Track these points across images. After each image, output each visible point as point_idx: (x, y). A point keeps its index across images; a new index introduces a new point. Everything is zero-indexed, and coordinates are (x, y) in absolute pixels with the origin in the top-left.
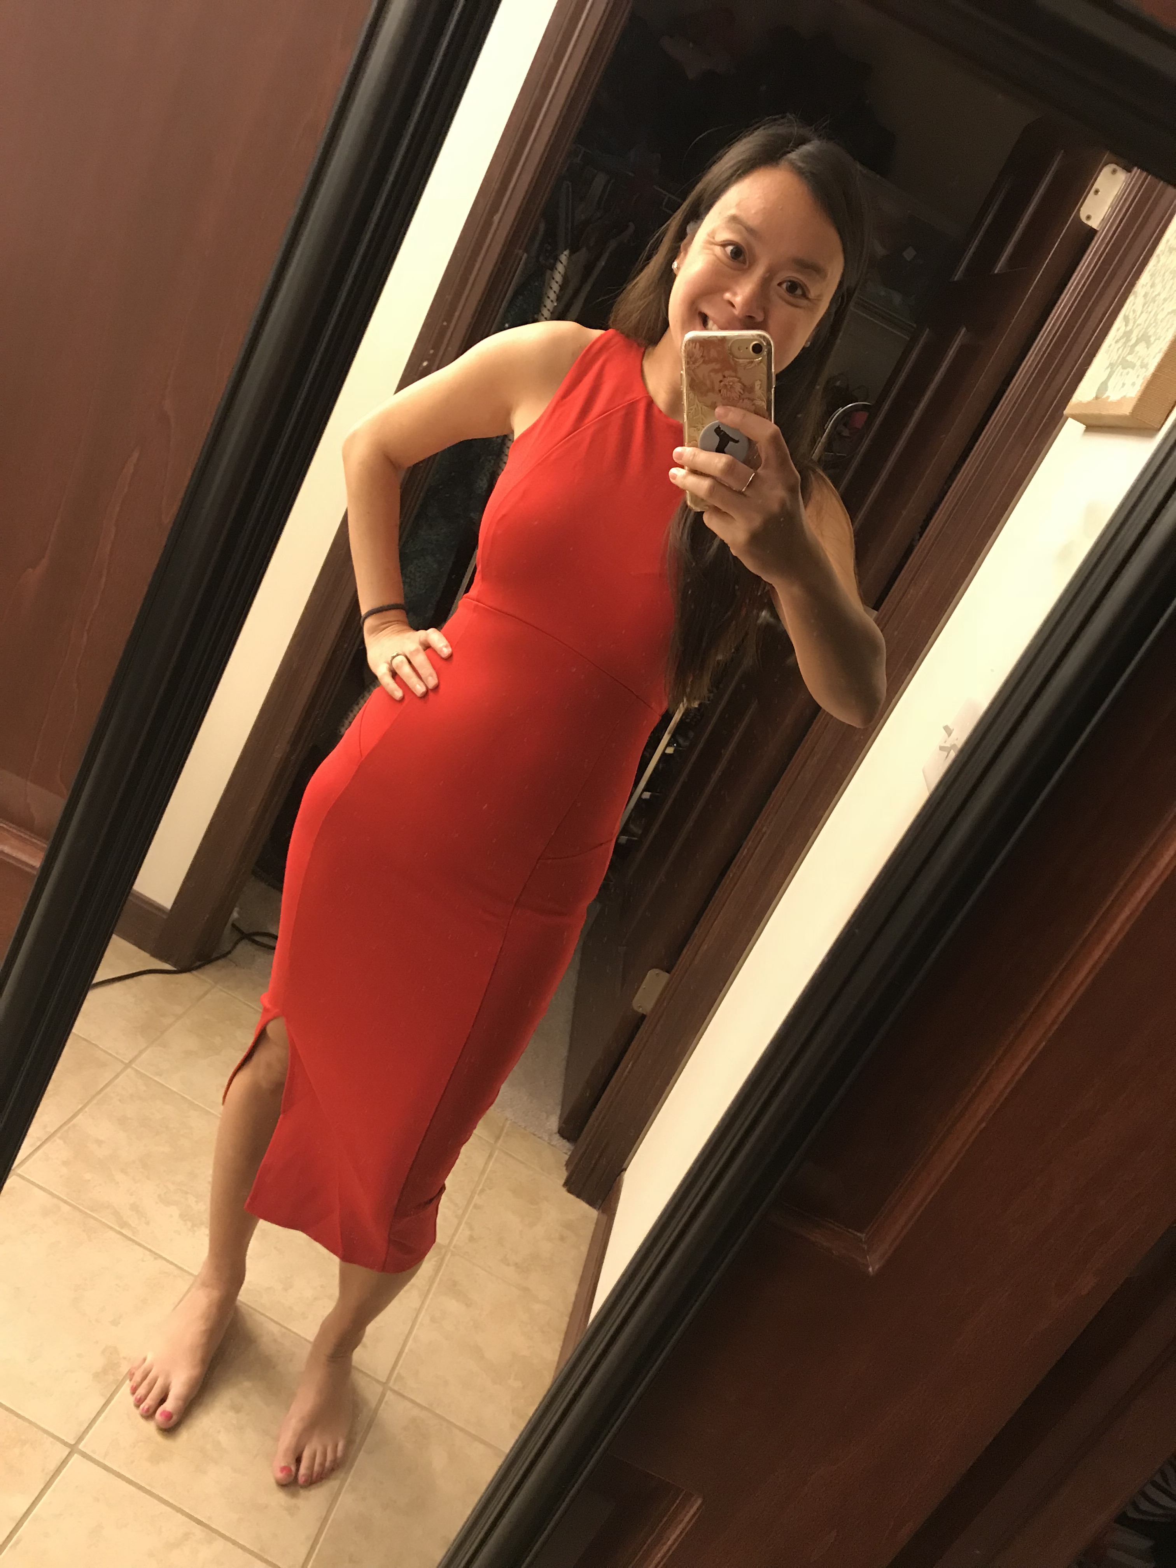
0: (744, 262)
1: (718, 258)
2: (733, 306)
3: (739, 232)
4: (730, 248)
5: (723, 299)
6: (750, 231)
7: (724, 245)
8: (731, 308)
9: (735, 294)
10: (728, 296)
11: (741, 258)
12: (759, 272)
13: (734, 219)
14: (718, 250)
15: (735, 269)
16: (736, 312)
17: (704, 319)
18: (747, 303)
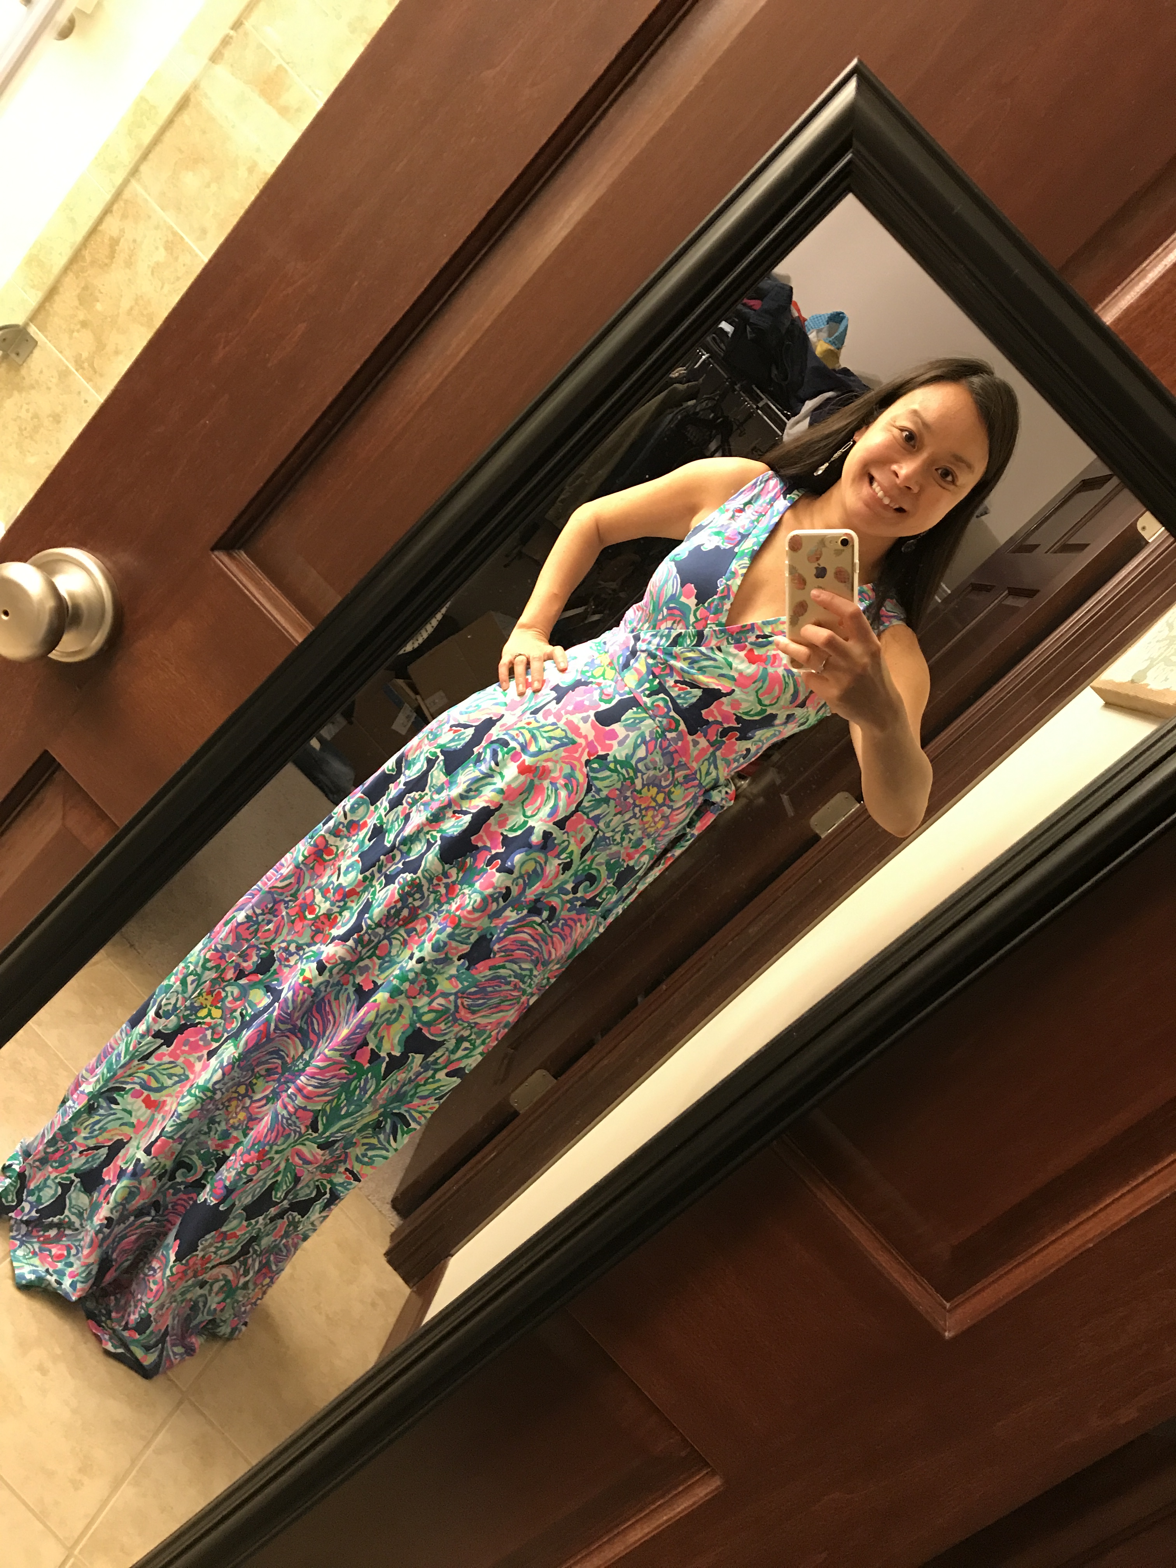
0: (914, 447)
1: (894, 437)
2: (897, 475)
3: (915, 423)
4: (905, 433)
5: (890, 469)
6: (925, 425)
7: (902, 430)
8: (894, 477)
9: (901, 468)
10: (895, 467)
11: (912, 443)
12: (924, 455)
13: (915, 413)
14: (896, 432)
15: (904, 449)
16: (898, 481)
17: (871, 479)
18: (908, 478)
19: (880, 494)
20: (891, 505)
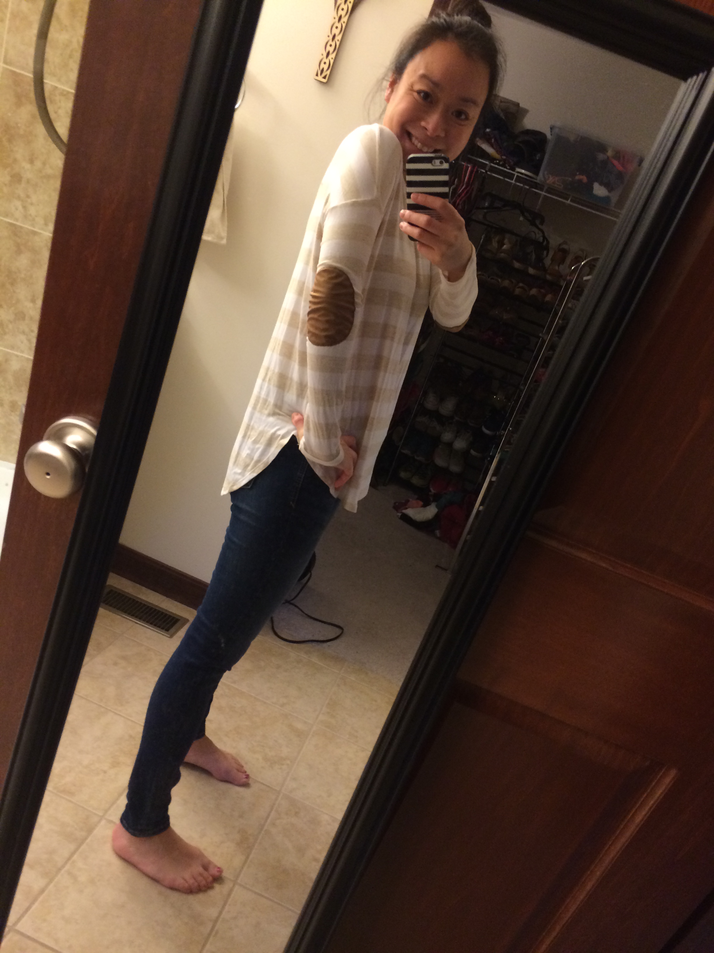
3: (427, 85)
6: (434, 84)
8: (425, 131)
15: (426, 106)
17: (410, 135)
19: (419, 145)
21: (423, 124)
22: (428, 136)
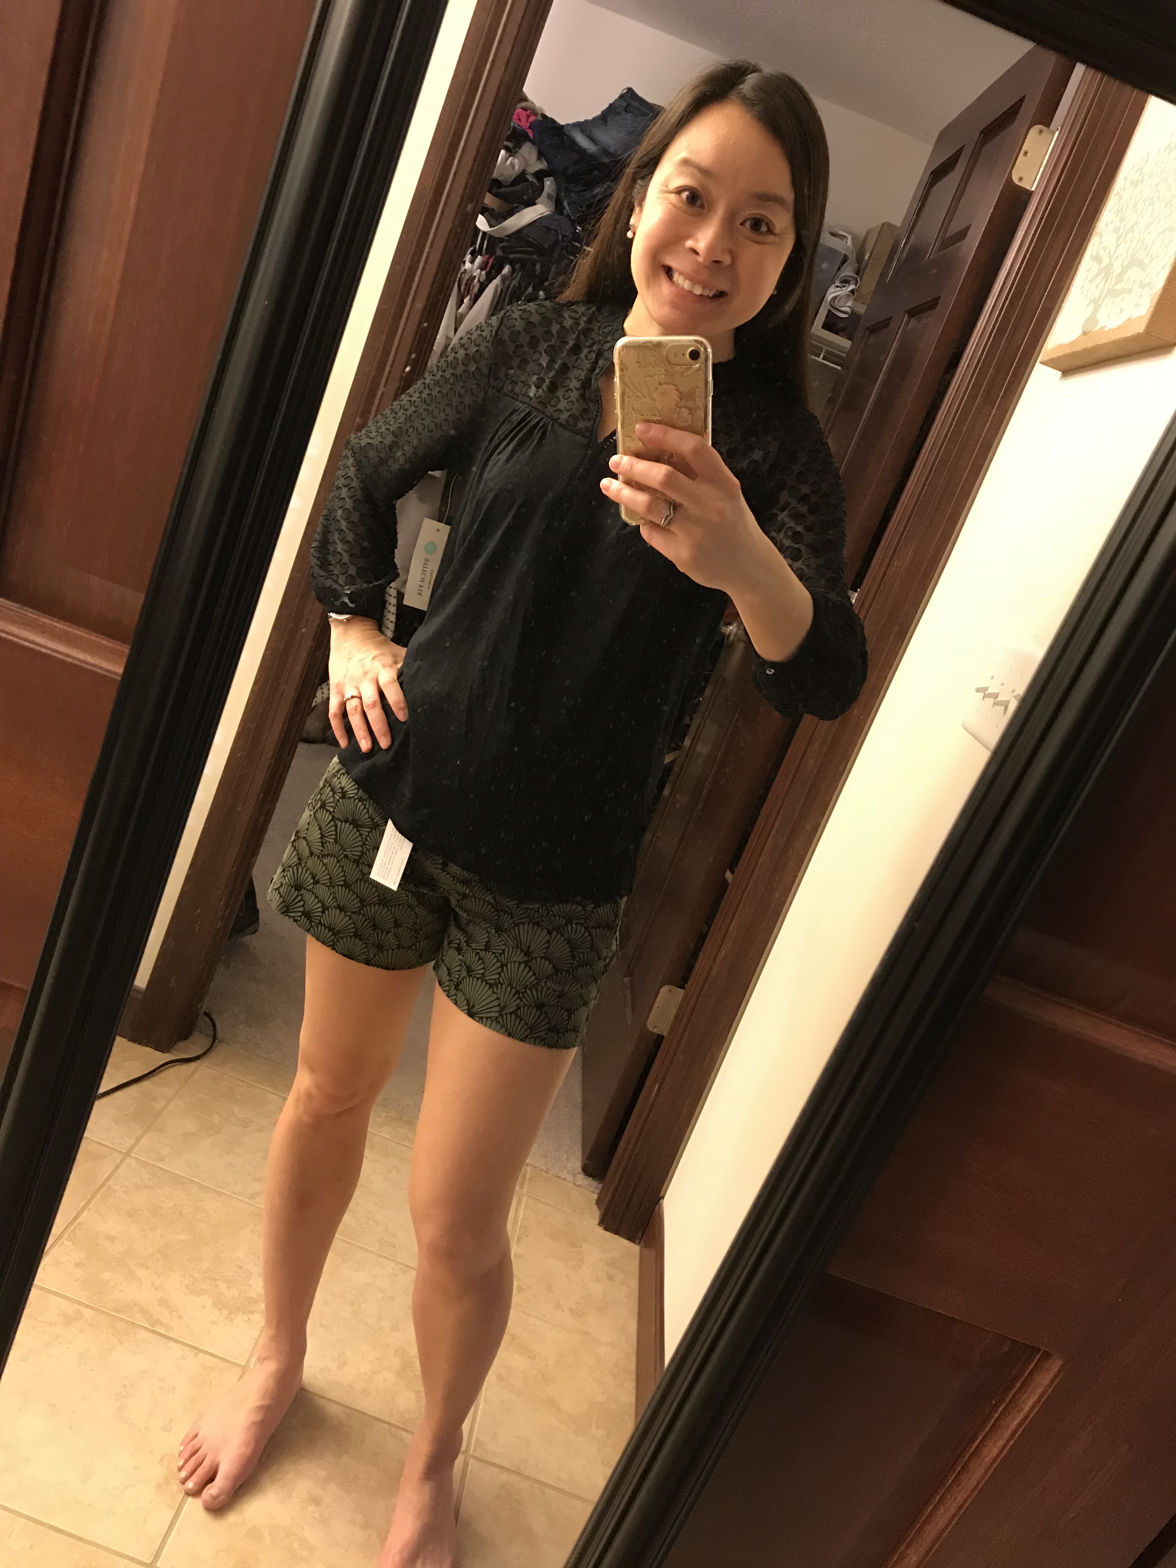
5: (685, 248)
13: (689, 163)
15: (691, 215)
17: (669, 271)
18: (711, 248)
19: (686, 285)
20: (706, 293)
21: (689, 243)
22: (699, 263)
